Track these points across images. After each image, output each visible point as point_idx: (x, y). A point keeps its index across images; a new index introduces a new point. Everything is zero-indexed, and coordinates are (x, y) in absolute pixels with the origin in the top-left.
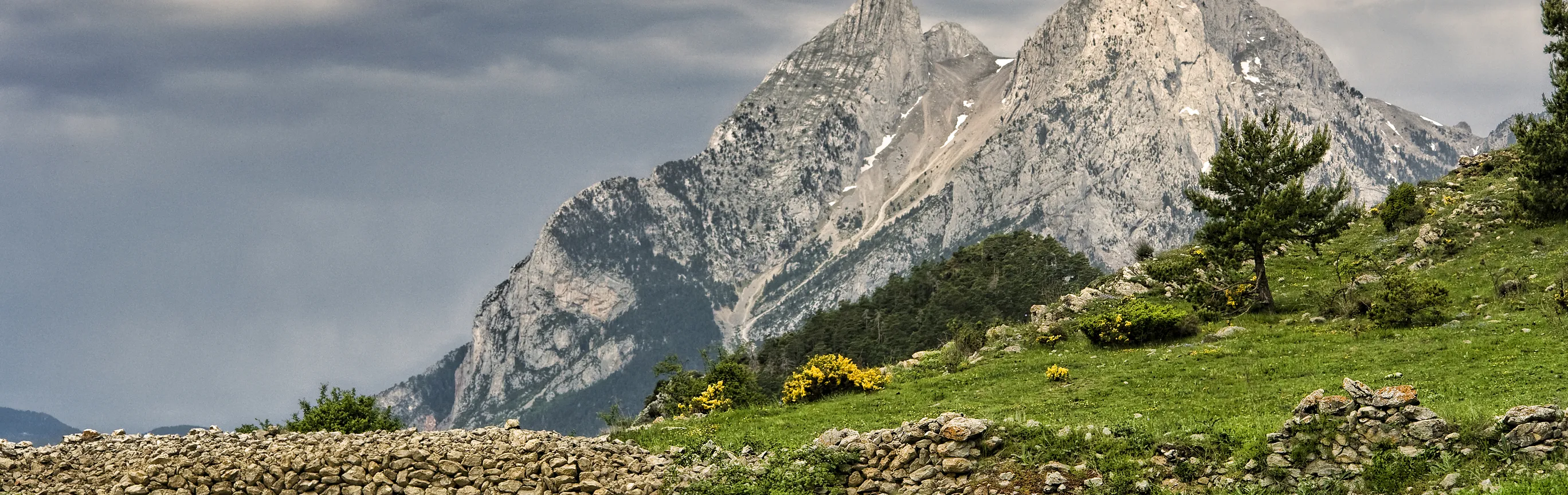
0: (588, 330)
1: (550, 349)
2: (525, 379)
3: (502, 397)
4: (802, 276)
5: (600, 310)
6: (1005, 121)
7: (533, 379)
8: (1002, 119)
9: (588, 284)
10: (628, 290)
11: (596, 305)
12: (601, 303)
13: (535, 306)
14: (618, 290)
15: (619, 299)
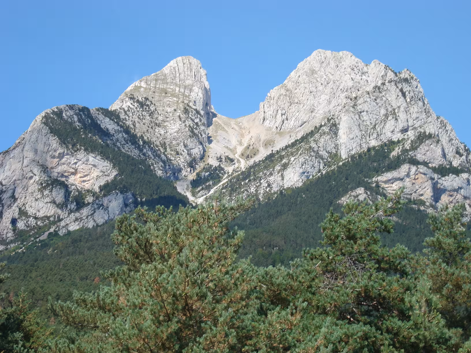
0: (77, 193)
1: (50, 202)
2: (29, 223)
3: (9, 235)
4: (216, 181)
5: (84, 181)
6: (279, 129)
7: (36, 223)
8: (277, 128)
9: (75, 161)
10: (108, 168)
11: (81, 177)
12: (85, 176)
13: (33, 173)
14: (101, 168)
15: (102, 174)
